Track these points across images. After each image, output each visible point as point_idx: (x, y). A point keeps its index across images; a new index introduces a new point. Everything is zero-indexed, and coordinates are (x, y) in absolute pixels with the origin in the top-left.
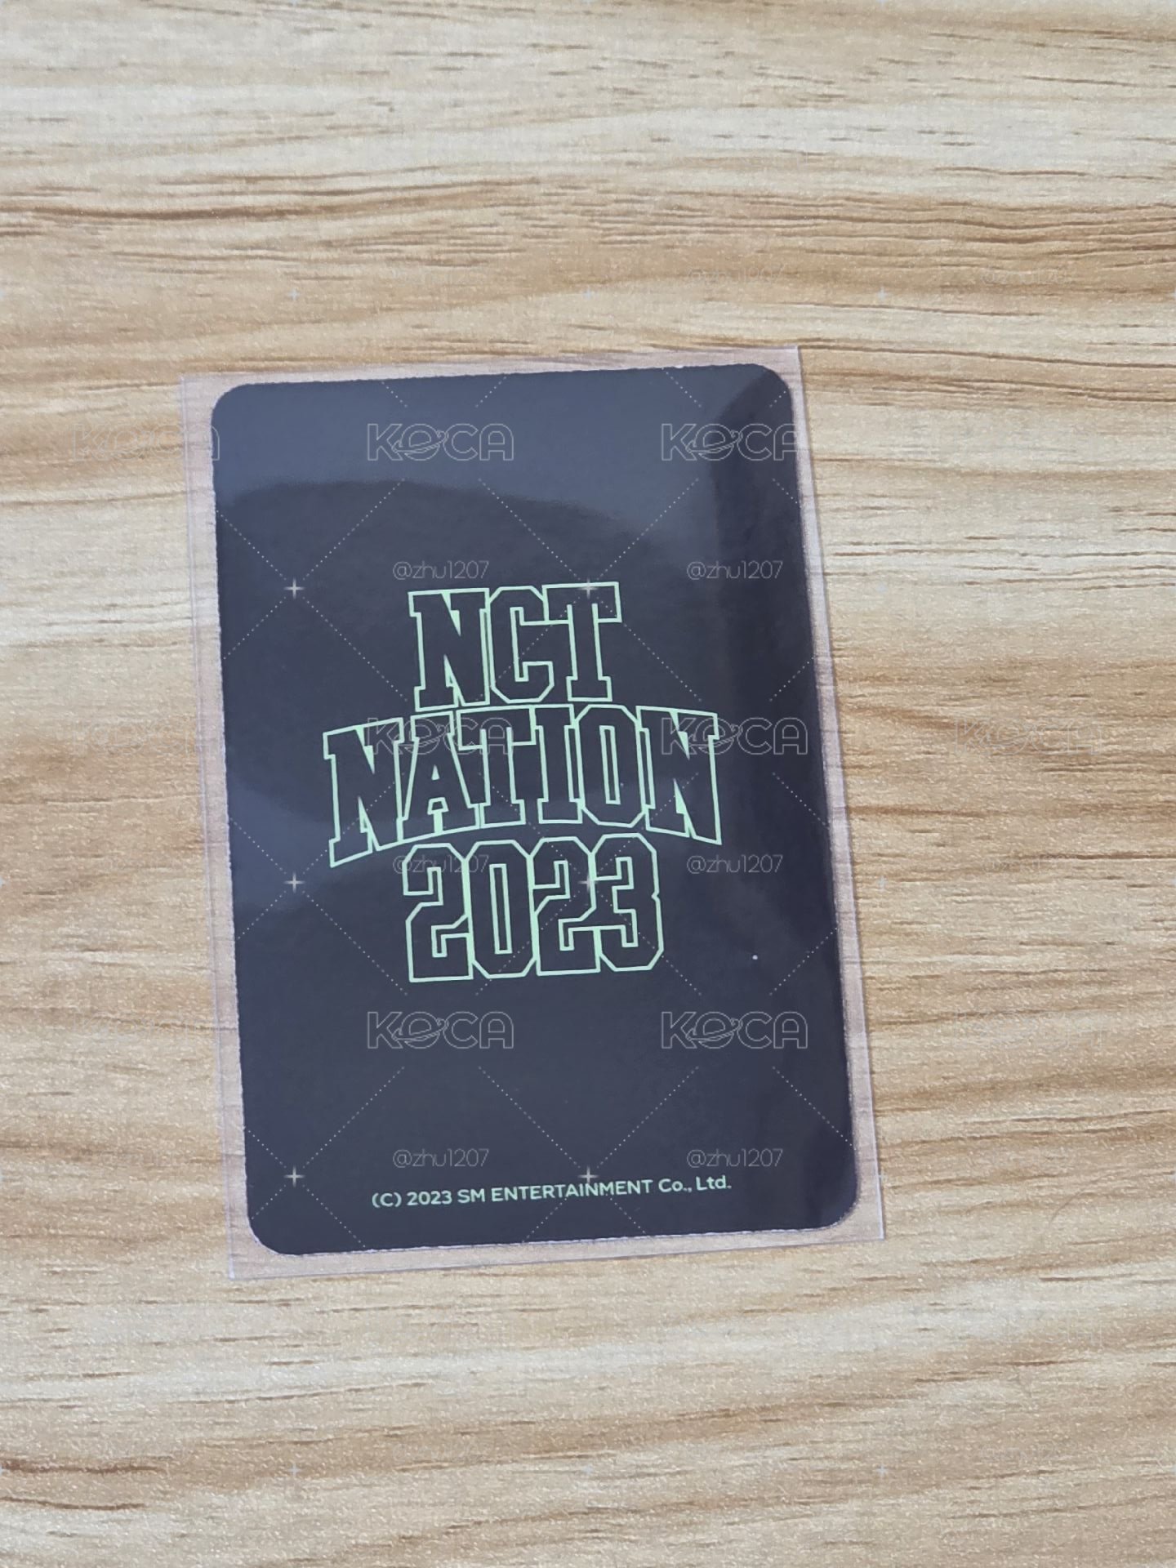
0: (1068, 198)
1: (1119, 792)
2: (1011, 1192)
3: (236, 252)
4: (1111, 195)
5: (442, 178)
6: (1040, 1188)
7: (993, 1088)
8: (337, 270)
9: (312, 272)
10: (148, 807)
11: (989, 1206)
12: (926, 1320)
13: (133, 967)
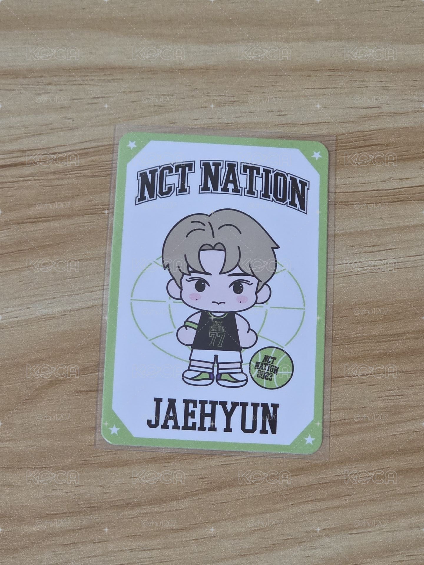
0: (324, 132)
1: (362, 351)
2: (336, 503)
3: (21, 179)
4: (340, 129)
5: (94, 144)
6: (346, 500)
7: (325, 465)
8: (58, 182)
9: (49, 184)
10: (7, 388)
11: (327, 508)
12: (309, 553)
13: (7, 447)
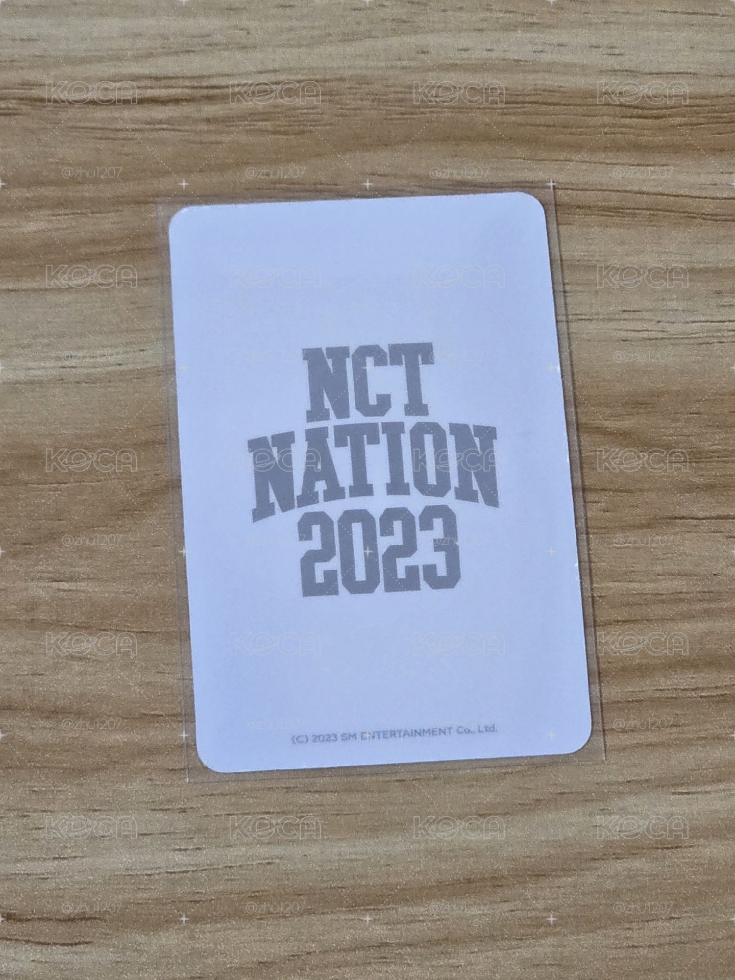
1: (722, 476)
2: (652, 738)
3: (148, 126)
4: (714, 87)
5: (281, 77)
7: (640, 669)
8: (213, 138)
9: (198, 138)
10: (92, 487)
13: (83, 592)
